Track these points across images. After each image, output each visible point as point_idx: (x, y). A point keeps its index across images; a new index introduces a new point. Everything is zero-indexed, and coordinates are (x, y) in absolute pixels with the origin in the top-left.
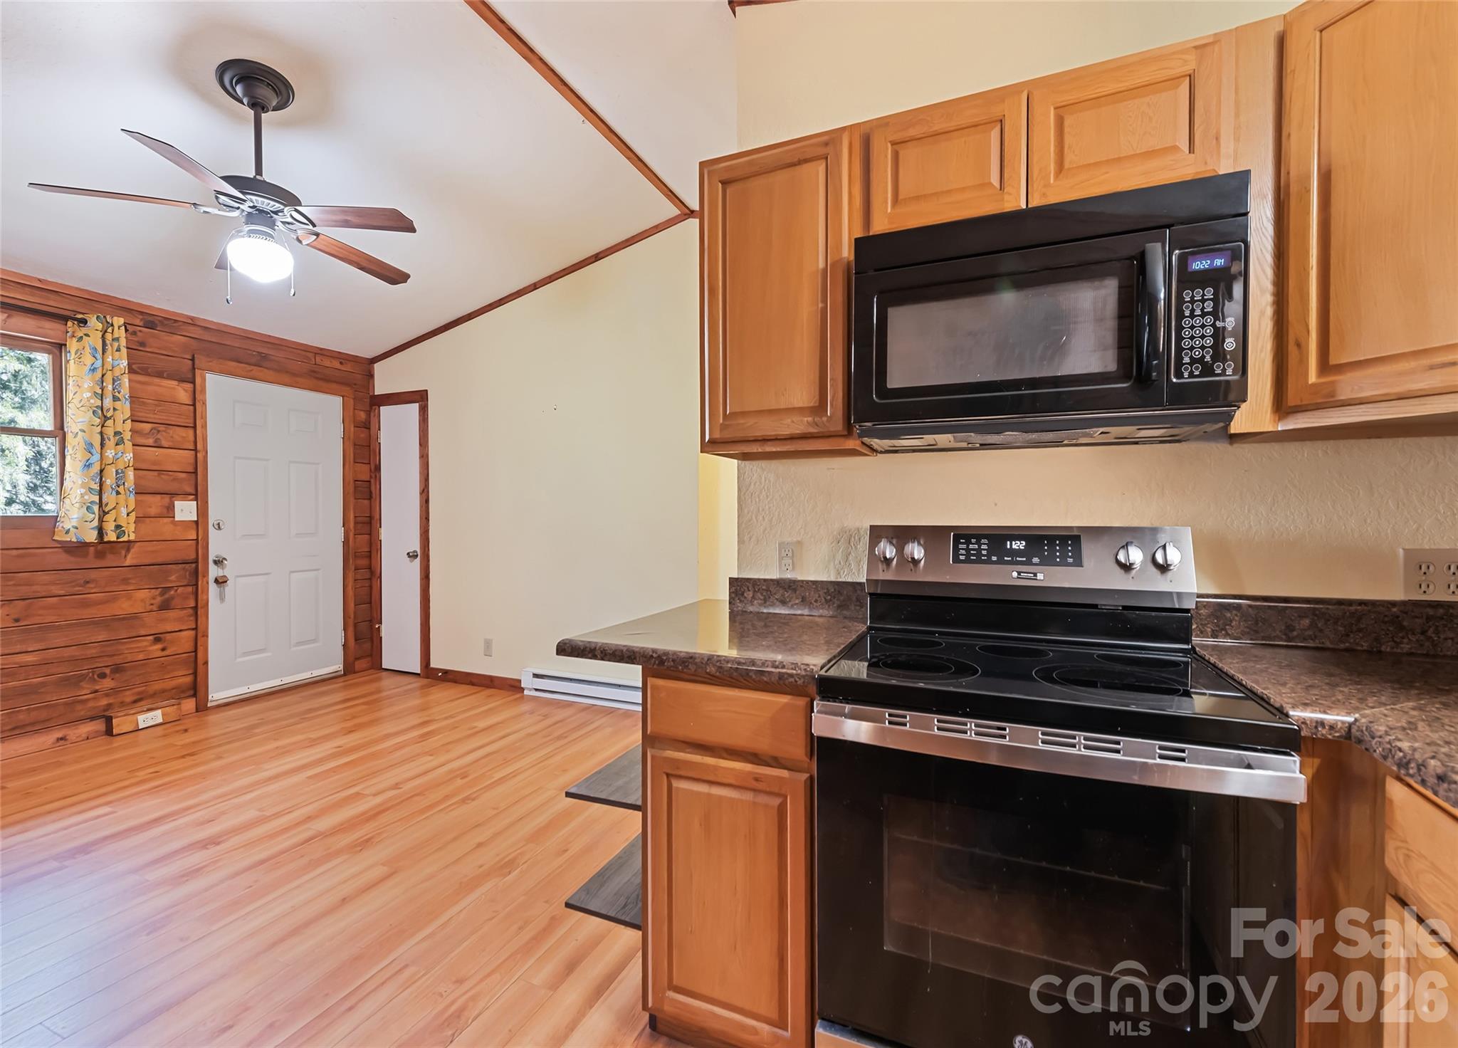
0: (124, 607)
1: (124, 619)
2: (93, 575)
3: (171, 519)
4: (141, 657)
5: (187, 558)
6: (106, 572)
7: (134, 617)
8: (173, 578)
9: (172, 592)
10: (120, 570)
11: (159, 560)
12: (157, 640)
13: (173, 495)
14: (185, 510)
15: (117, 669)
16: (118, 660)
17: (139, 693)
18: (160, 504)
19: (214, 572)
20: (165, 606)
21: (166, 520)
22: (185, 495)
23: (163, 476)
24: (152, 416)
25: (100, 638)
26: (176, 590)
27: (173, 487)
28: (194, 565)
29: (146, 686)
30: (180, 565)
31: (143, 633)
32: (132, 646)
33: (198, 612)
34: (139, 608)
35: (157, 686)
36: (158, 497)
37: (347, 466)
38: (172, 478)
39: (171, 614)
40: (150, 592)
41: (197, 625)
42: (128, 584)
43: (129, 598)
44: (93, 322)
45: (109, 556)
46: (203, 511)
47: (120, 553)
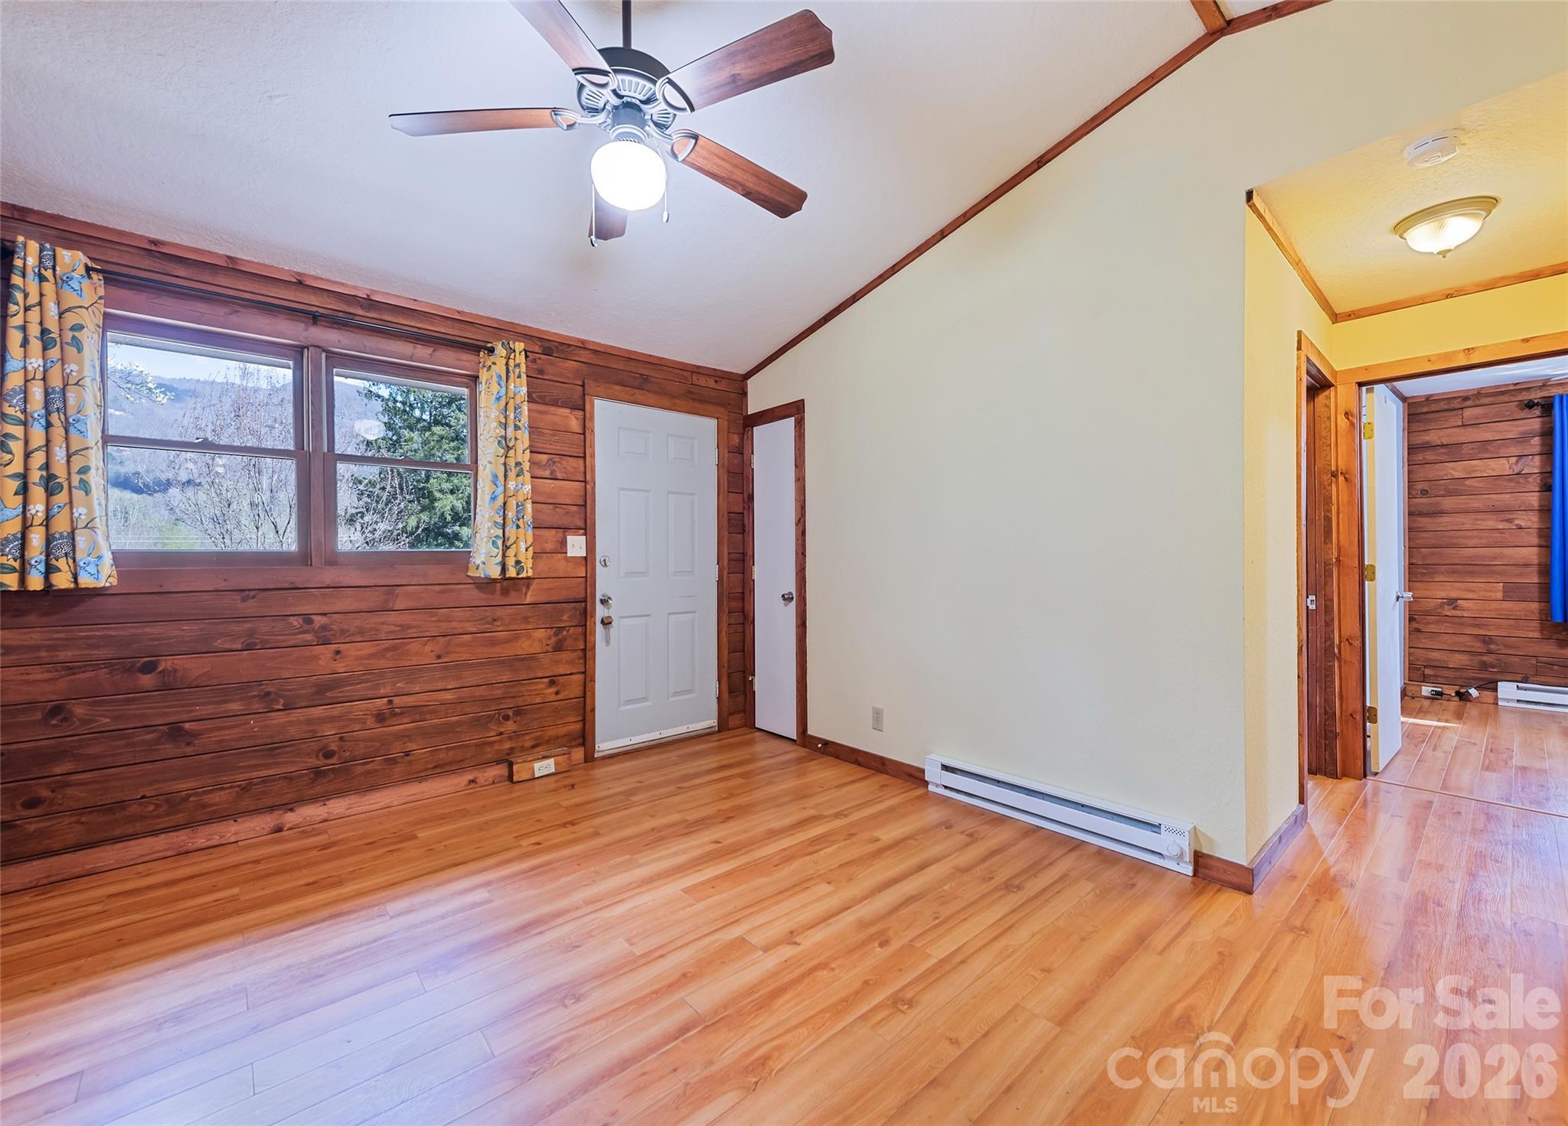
0: (525, 647)
1: (524, 659)
2: (499, 612)
3: (564, 555)
4: (538, 700)
5: (578, 597)
6: (510, 610)
7: (532, 657)
8: (565, 617)
9: (565, 633)
10: (521, 609)
11: (554, 599)
12: (552, 683)
13: (566, 529)
14: (576, 546)
15: (519, 712)
16: (520, 702)
17: (537, 738)
18: (554, 539)
19: (600, 612)
20: (558, 648)
21: (560, 556)
22: (576, 530)
23: (557, 510)
24: (548, 446)
25: (505, 678)
26: (568, 631)
27: (565, 521)
28: (583, 604)
29: (542, 731)
30: (572, 604)
31: (540, 675)
32: (532, 688)
33: (587, 654)
34: (536, 648)
35: (552, 732)
36: (553, 531)
37: (721, 497)
38: (564, 511)
39: (565, 656)
40: (546, 632)
41: (585, 668)
42: (528, 623)
43: (529, 637)
44: (500, 350)
45: (513, 594)
46: (591, 547)
47: (521, 590)
